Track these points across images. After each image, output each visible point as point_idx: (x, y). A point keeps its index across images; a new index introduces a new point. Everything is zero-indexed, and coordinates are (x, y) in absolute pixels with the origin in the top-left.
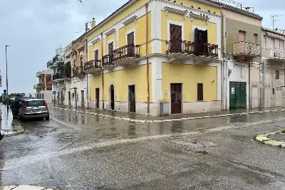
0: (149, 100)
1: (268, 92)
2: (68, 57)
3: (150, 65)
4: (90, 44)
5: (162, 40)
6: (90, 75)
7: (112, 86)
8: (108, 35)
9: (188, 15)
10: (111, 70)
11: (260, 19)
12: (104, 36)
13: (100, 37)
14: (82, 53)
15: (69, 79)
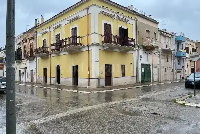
0: (89, 76)
1: (163, 70)
2: (20, 44)
3: (90, 51)
4: (39, 35)
5: (99, 34)
6: (40, 58)
7: (58, 67)
8: (55, 28)
9: (116, 17)
10: (58, 55)
12: (52, 29)
13: (48, 30)
14: (31, 41)
15: (20, 61)
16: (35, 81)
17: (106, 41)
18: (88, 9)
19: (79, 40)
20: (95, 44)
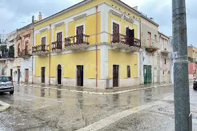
0: (97, 77)
1: (161, 72)
2: (12, 41)
3: (98, 51)
4: (37, 32)
5: (109, 34)
6: (37, 57)
7: (59, 66)
8: (57, 26)
9: (123, 17)
10: (59, 53)
11: (157, 26)
12: (53, 27)
13: (48, 27)
14: (27, 39)
15: (12, 59)
16: (30, 81)
17: (114, 41)
18: (97, 7)
19: (85, 39)
20: (105, 44)
